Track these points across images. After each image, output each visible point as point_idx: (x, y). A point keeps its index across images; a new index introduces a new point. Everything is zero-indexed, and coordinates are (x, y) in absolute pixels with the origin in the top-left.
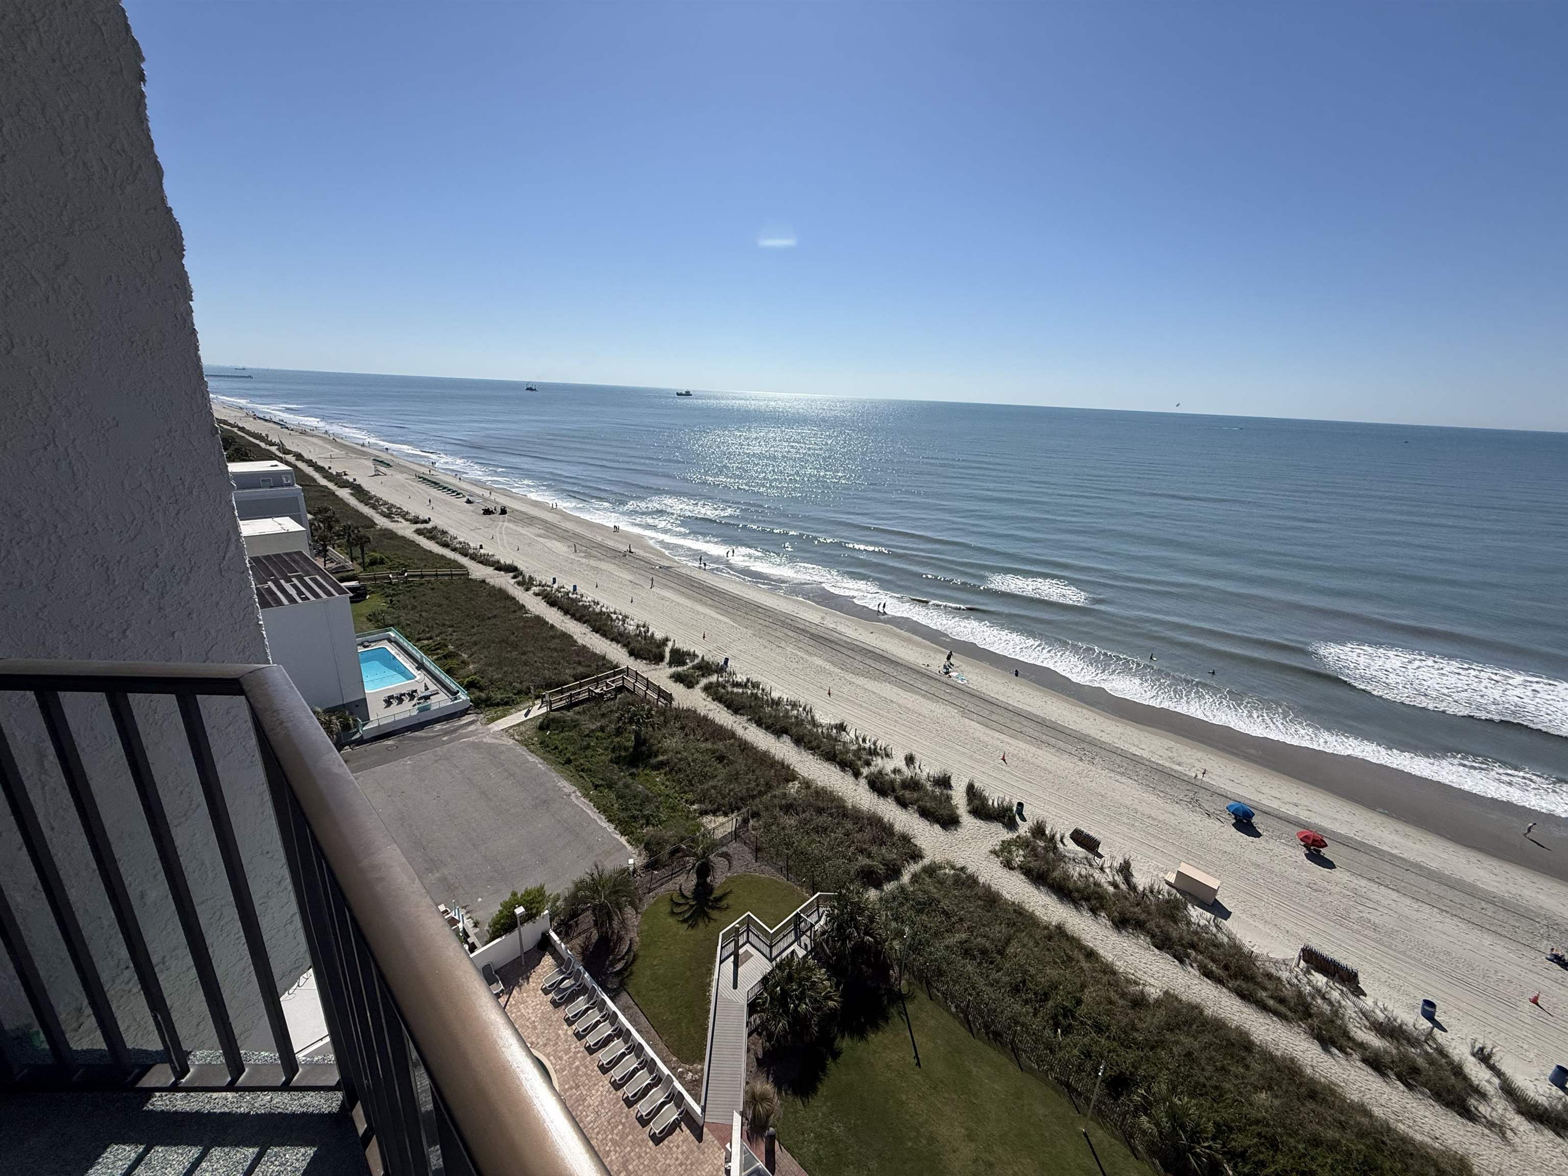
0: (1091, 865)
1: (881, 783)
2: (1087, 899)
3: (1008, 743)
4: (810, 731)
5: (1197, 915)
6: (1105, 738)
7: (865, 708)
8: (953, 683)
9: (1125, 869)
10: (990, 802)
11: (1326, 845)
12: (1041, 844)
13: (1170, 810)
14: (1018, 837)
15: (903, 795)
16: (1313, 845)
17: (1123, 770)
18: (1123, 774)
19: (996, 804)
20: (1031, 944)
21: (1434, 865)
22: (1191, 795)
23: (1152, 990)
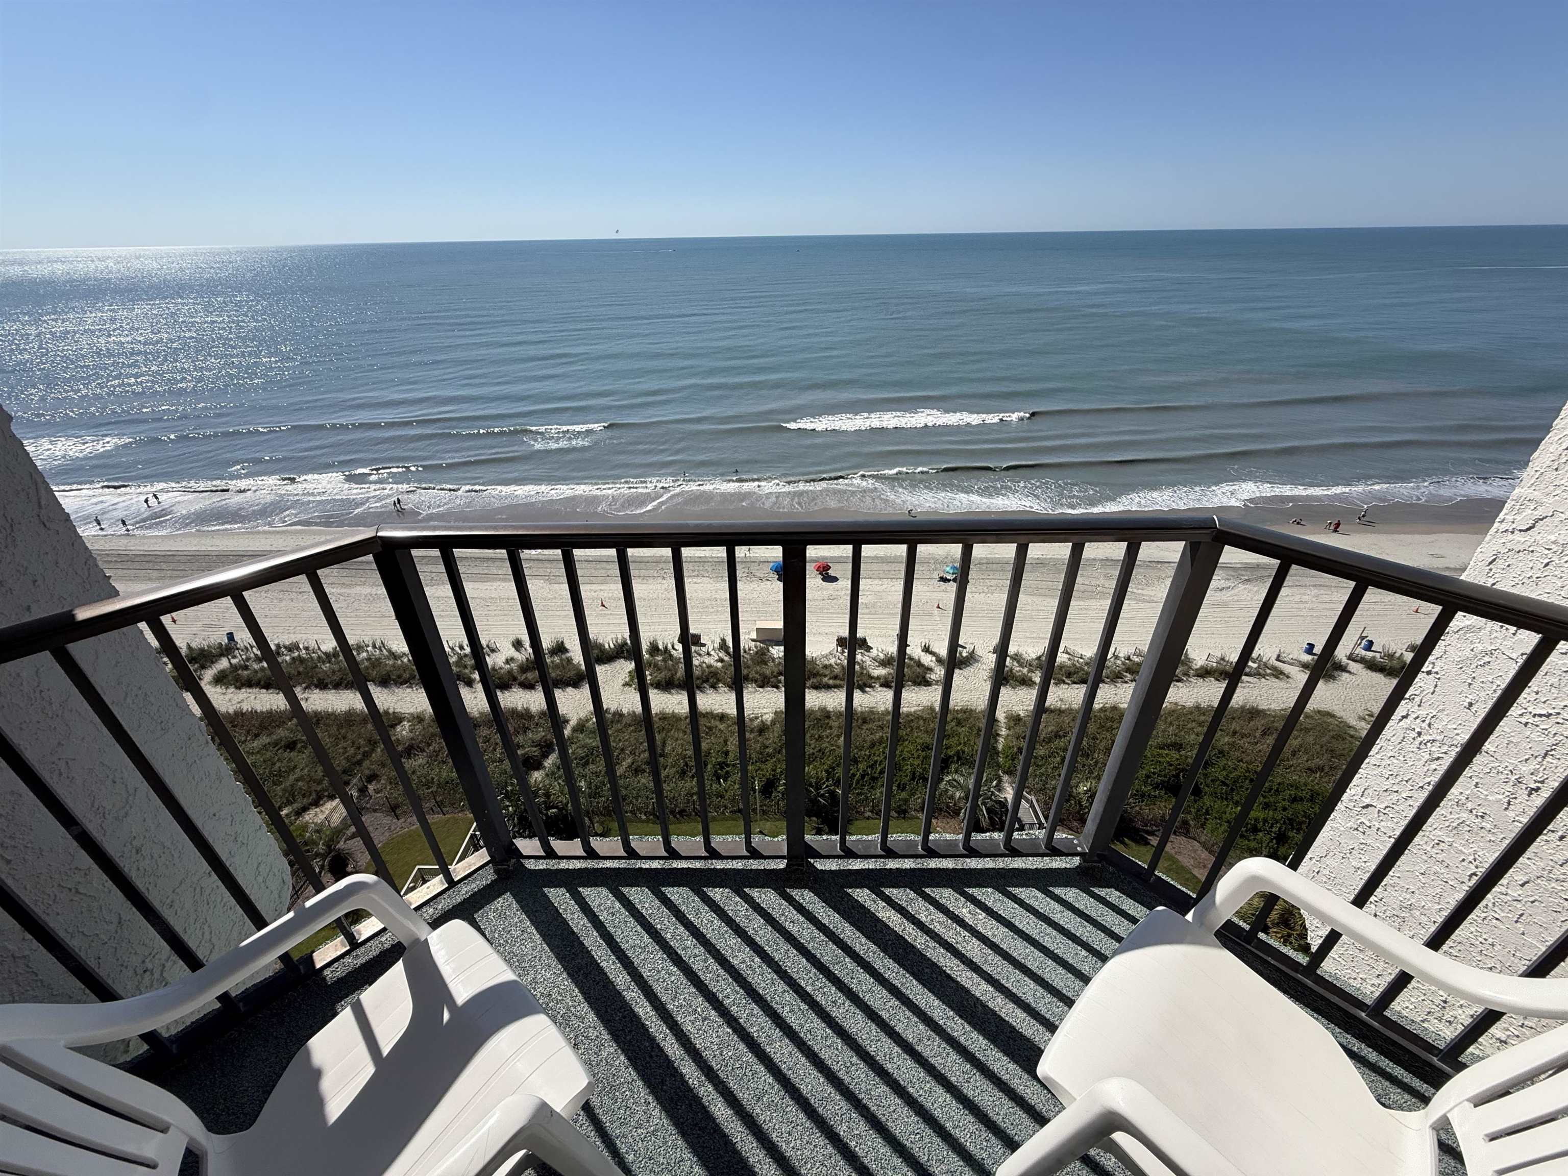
0: (700, 655)
1: (499, 679)
2: (707, 681)
3: (601, 590)
5: (776, 652)
9: (724, 646)
10: (607, 646)
11: (830, 567)
12: (660, 658)
15: (526, 678)
16: (823, 571)
17: (696, 573)
18: (698, 576)
19: (612, 646)
20: (681, 735)
22: (746, 570)
23: (767, 716)
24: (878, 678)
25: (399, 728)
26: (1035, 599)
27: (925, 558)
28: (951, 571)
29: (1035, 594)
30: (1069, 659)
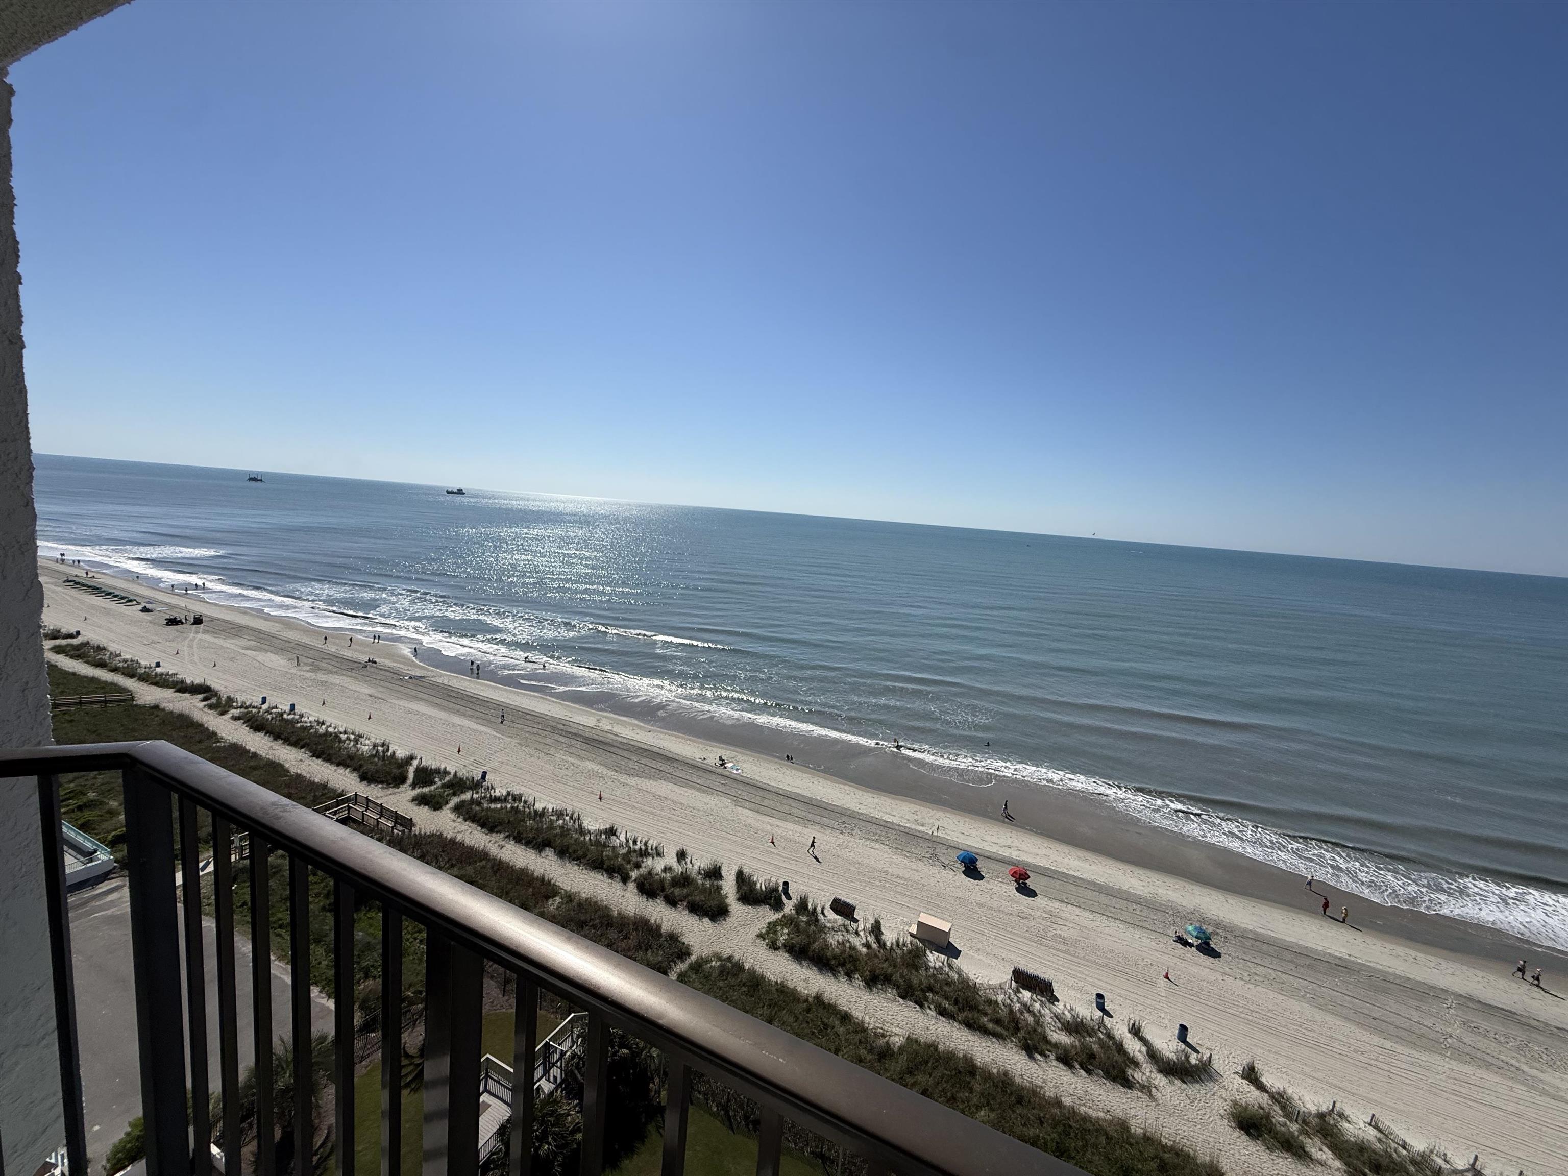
0: (847, 931)
1: (650, 884)
2: (843, 965)
3: (778, 826)
4: (576, 840)
5: (934, 959)
6: (863, 810)
7: (638, 809)
8: (727, 774)
9: (876, 929)
10: (758, 885)
11: (1029, 877)
12: (805, 919)
13: (914, 867)
14: (783, 916)
15: (672, 893)
16: (1020, 879)
17: (877, 837)
18: (877, 841)
19: (763, 888)
20: (791, 1020)
21: (1102, 881)
22: (931, 851)
23: (897, 1039)
24: (1056, 1046)
25: (550, 901)
26: (1329, 1018)
27: (1160, 904)
28: (1195, 934)
29: (1327, 1011)
30: (1380, 1140)
